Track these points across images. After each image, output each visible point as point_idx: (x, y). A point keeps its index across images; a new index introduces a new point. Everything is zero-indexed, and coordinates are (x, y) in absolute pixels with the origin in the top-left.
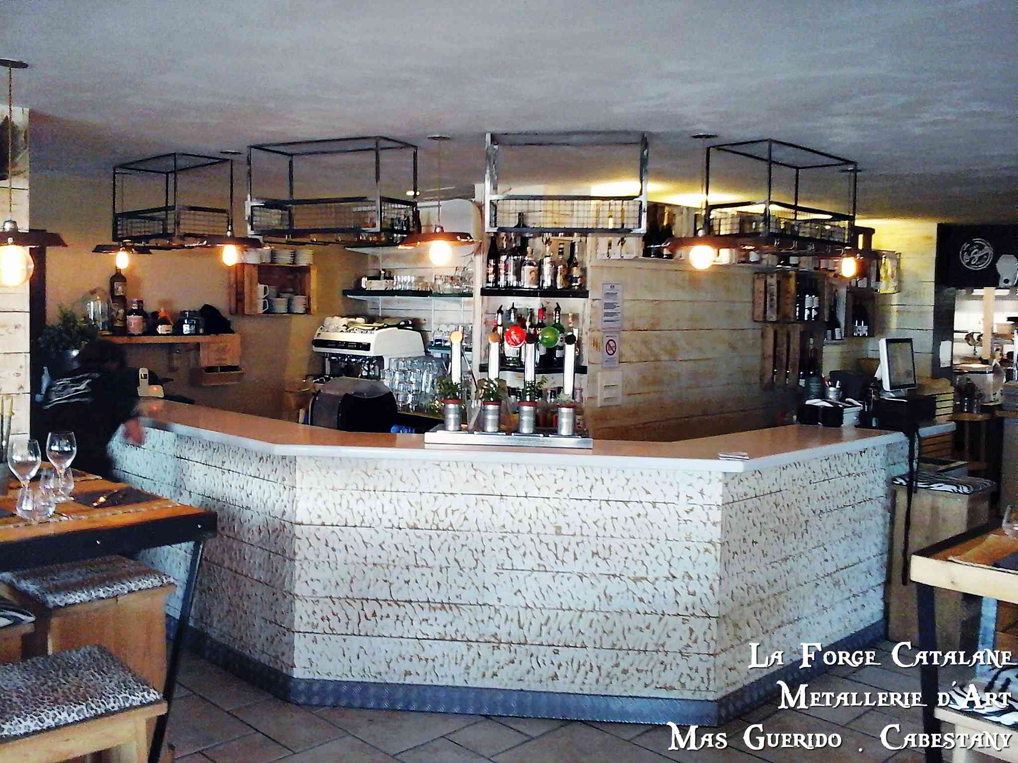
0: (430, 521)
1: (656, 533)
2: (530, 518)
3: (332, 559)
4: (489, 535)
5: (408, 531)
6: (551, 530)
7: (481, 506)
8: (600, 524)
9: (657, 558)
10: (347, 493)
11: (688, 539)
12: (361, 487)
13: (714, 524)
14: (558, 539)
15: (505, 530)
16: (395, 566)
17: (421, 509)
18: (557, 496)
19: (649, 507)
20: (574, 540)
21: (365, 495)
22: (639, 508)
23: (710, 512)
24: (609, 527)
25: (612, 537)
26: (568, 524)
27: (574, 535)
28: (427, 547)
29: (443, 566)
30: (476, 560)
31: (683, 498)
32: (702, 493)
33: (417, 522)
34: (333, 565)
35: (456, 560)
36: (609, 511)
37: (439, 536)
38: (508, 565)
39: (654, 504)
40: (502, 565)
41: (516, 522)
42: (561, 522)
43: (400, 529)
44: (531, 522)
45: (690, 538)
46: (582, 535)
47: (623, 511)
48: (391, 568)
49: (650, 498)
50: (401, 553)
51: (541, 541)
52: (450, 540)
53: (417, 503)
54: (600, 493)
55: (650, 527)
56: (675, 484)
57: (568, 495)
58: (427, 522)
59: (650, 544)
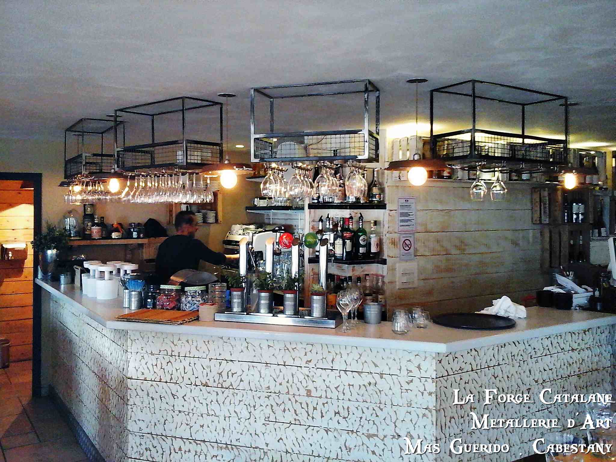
0: (217, 382)
1: (383, 398)
2: (288, 382)
3: (152, 405)
4: (259, 394)
5: (201, 387)
6: (303, 392)
7: (252, 372)
8: (339, 389)
9: (384, 419)
10: (160, 357)
11: (409, 405)
12: (170, 354)
13: (430, 394)
14: (309, 400)
15: (269, 391)
16: (193, 414)
17: (211, 371)
18: (307, 365)
19: (377, 377)
20: (321, 401)
21: (172, 359)
22: (369, 378)
23: (426, 383)
24: (347, 391)
25: (349, 400)
26: (316, 388)
27: (320, 397)
28: (215, 401)
29: (226, 416)
30: (250, 413)
31: (404, 372)
32: (419, 367)
33: (208, 381)
34: (152, 410)
35: (235, 411)
36: (347, 379)
37: (223, 393)
38: (272, 418)
39: (381, 375)
40: (269, 417)
41: (278, 384)
42: (311, 387)
43: (197, 386)
44: (289, 385)
45: (411, 404)
46: (326, 397)
47: (358, 380)
48: (191, 415)
49: (378, 370)
50: (197, 404)
51: (296, 401)
52: (230, 395)
53: (208, 367)
54: (339, 365)
55: (379, 394)
56: (397, 360)
57: (315, 365)
58: (214, 381)
59: (379, 407)
